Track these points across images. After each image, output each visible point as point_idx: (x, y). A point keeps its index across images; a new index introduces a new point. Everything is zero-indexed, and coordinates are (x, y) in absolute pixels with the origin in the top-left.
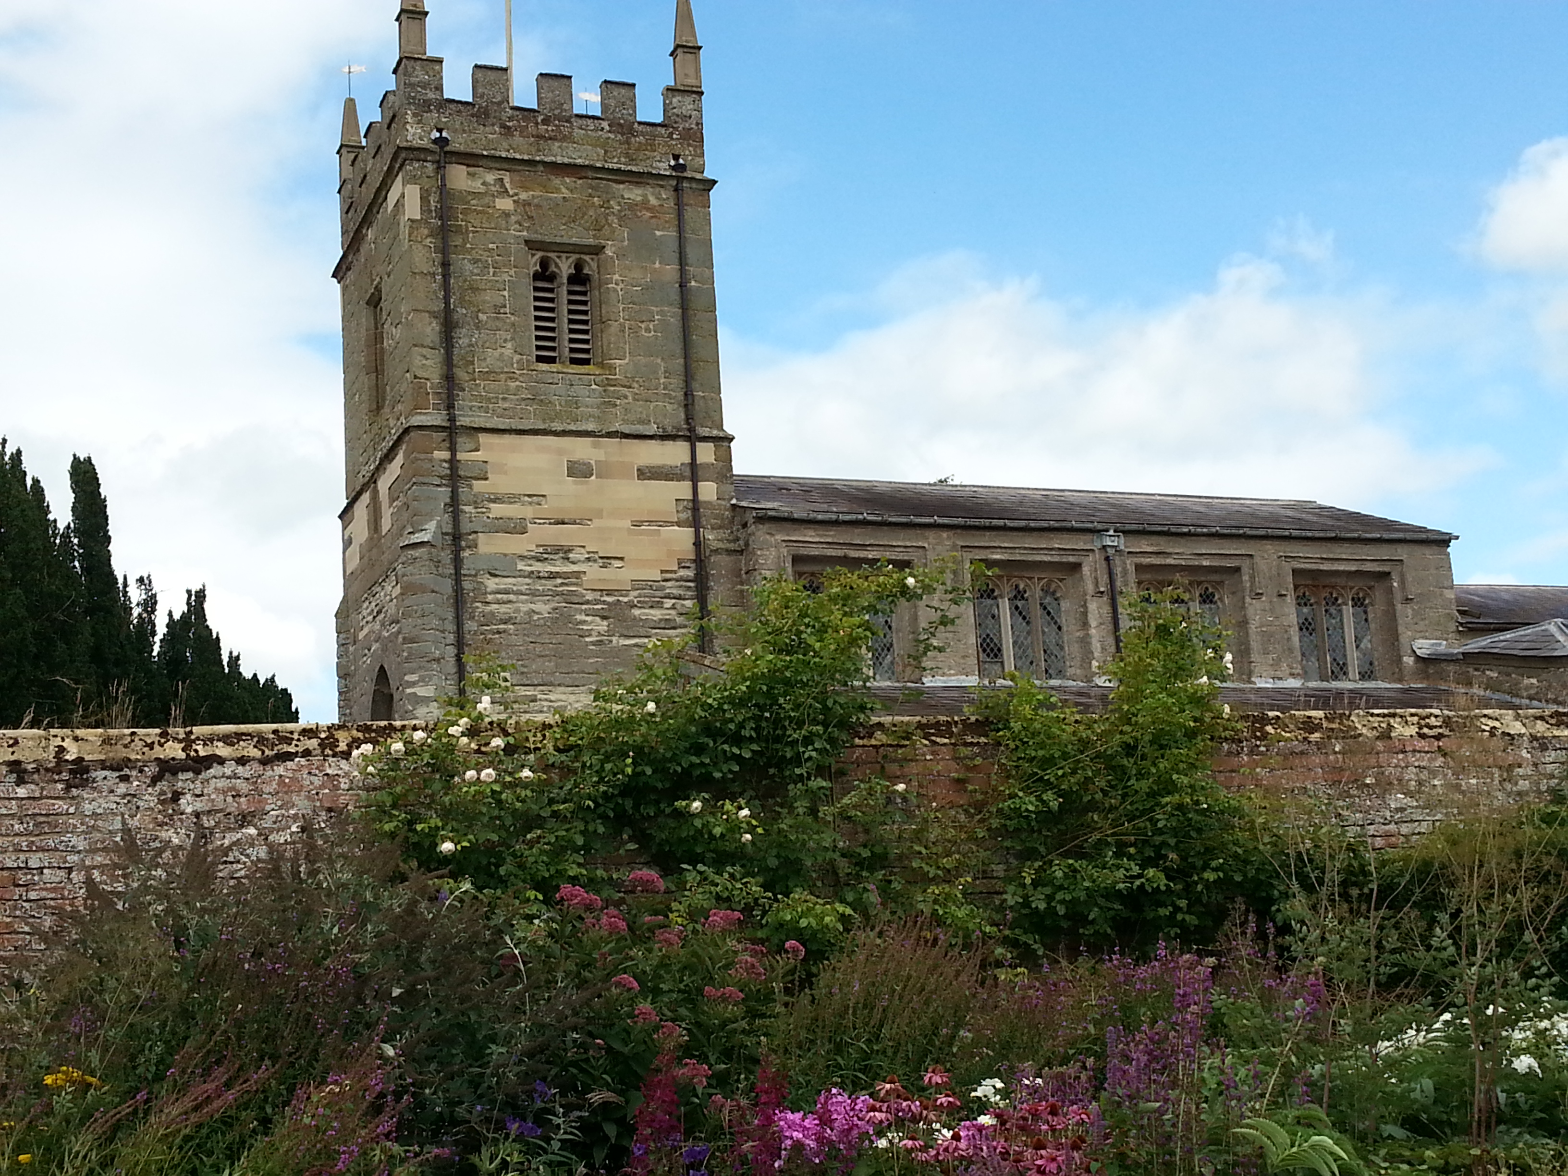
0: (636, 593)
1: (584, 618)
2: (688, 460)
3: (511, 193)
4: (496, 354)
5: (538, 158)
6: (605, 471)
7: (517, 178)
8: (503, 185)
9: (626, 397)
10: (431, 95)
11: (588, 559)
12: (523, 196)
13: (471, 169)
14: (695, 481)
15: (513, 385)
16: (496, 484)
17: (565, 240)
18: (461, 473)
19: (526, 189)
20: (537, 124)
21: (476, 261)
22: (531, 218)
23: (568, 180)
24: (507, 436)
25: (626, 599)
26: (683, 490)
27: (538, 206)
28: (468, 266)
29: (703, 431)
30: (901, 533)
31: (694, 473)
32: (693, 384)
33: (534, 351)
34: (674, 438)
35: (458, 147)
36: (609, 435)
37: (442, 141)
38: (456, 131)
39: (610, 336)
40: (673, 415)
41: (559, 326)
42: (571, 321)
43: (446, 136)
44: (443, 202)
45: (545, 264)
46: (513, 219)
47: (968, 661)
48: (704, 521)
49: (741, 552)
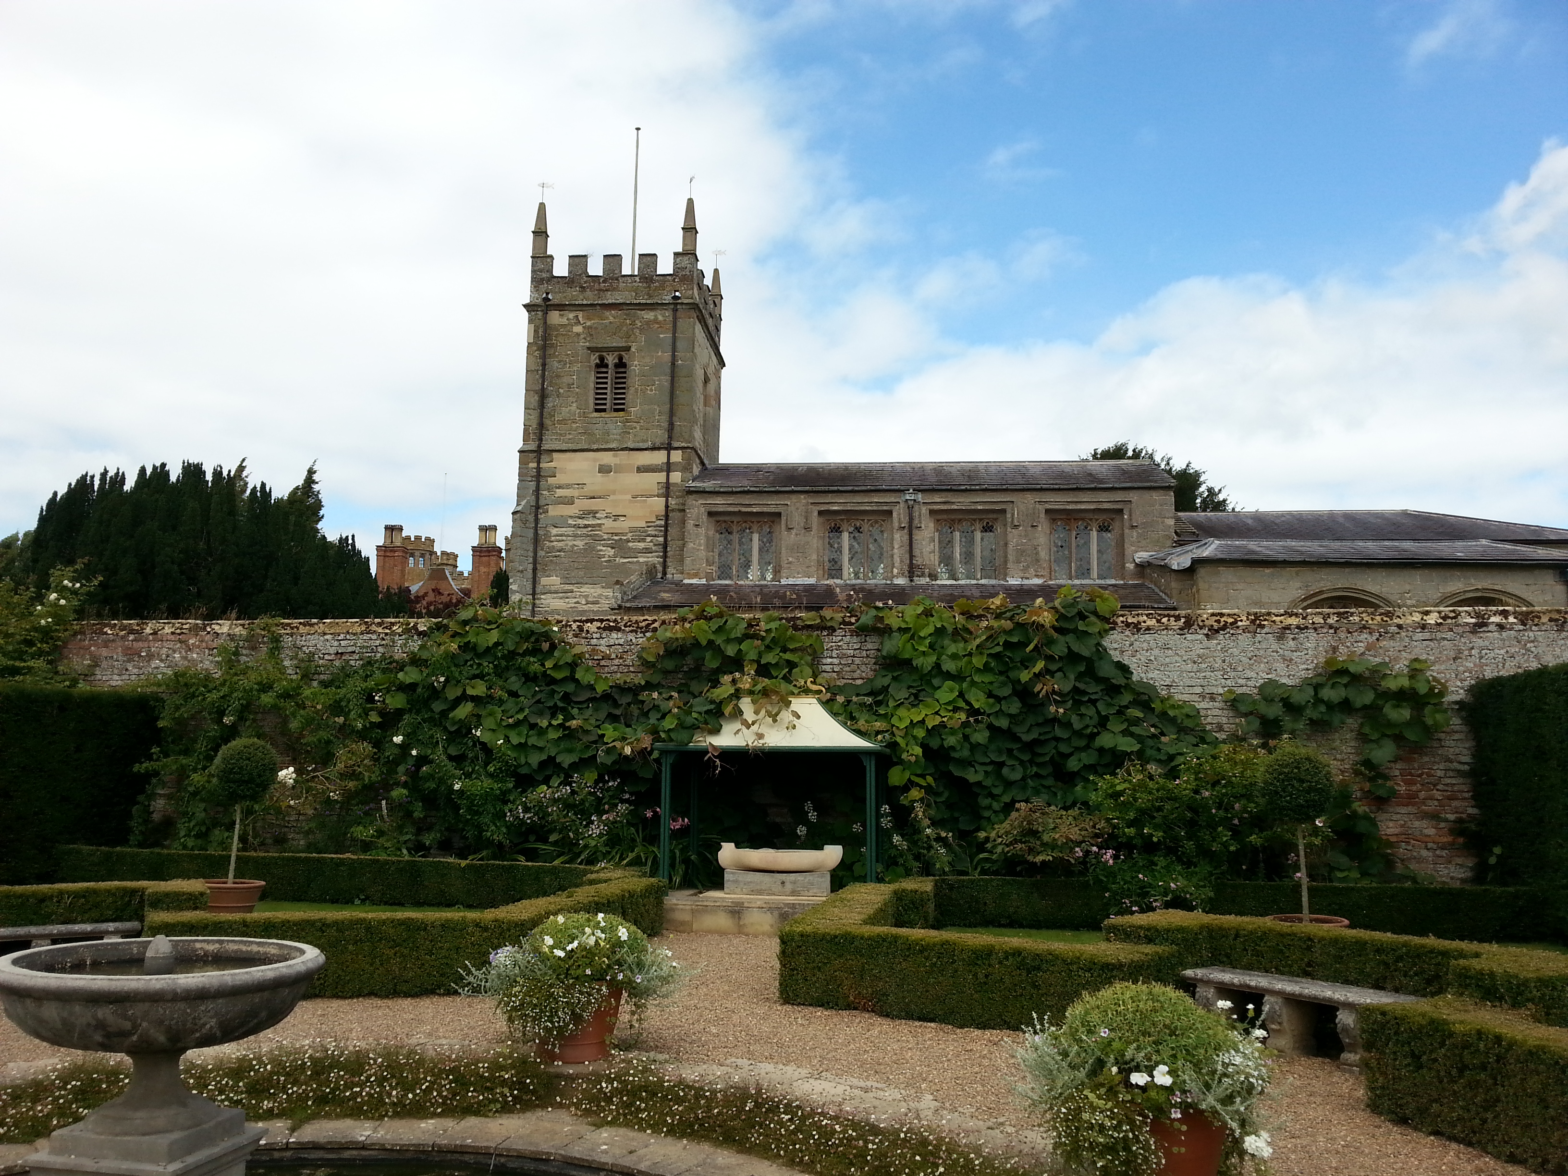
0: (631, 534)
1: (602, 548)
2: (666, 461)
3: (582, 323)
4: (567, 410)
5: (599, 302)
6: (619, 469)
7: (586, 314)
8: (577, 319)
9: (635, 428)
10: (544, 275)
11: (607, 517)
12: (589, 323)
13: (562, 312)
14: (668, 472)
15: (574, 426)
16: (561, 478)
17: (611, 345)
18: (542, 474)
19: (590, 320)
20: (600, 283)
21: (560, 362)
22: (592, 335)
23: (614, 312)
24: (568, 453)
25: (626, 537)
26: (661, 477)
27: (596, 328)
28: (556, 364)
29: (676, 444)
30: (775, 497)
31: (668, 467)
32: (674, 418)
33: (592, 406)
34: (659, 449)
35: (556, 302)
36: (622, 450)
37: (546, 299)
38: (556, 293)
39: (630, 395)
40: (660, 436)
41: (608, 391)
42: (616, 389)
43: (550, 296)
44: (545, 331)
45: (602, 359)
46: (582, 336)
47: (810, 569)
48: (672, 494)
49: (684, 511)
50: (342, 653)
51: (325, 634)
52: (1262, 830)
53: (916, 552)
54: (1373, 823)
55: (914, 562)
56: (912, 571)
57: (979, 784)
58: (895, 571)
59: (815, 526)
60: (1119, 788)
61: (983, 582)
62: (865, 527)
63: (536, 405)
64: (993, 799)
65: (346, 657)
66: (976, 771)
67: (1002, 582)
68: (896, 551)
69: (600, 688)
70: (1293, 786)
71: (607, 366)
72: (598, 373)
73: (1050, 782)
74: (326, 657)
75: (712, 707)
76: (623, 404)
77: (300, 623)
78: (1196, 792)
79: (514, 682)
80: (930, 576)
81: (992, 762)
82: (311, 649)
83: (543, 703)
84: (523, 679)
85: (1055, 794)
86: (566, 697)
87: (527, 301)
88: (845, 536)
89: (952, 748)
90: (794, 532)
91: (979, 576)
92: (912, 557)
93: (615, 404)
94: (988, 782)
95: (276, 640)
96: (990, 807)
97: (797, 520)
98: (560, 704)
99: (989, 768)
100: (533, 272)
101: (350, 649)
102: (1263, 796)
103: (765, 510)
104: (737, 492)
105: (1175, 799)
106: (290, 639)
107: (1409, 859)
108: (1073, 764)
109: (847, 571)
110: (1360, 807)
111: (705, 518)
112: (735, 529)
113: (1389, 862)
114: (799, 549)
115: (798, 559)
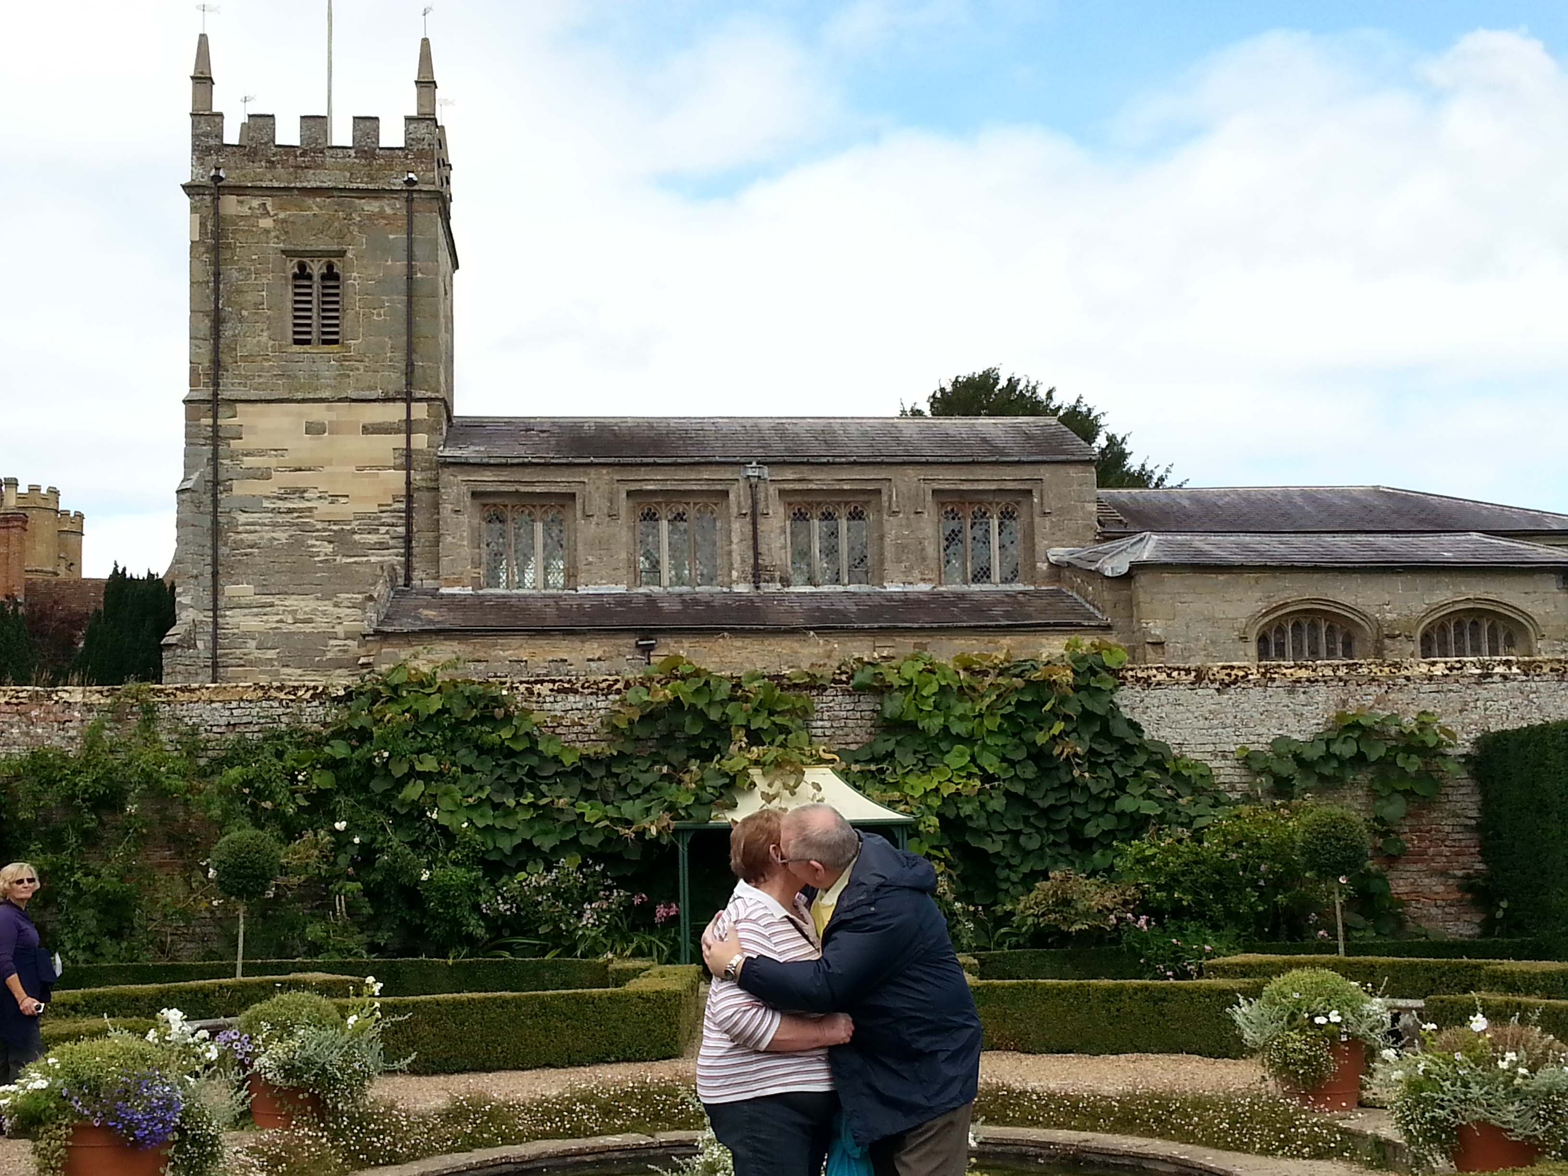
0: (357, 522)
1: (314, 542)
2: (404, 417)
3: (272, 213)
4: (255, 341)
5: (293, 185)
6: (336, 429)
7: (276, 202)
8: (265, 209)
9: (358, 369)
10: (212, 142)
11: (320, 497)
12: (282, 215)
13: (241, 198)
14: (409, 433)
15: (266, 364)
16: (248, 442)
17: (314, 248)
18: (220, 434)
19: (284, 210)
20: (296, 157)
21: (240, 270)
22: (287, 233)
23: (318, 200)
24: (259, 405)
25: (348, 528)
26: (399, 440)
27: (293, 223)
28: (235, 274)
29: (418, 394)
30: (566, 471)
31: (409, 427)
32: (414, 356)
33: (290, 336)
34: (394, 400)
35: (230, 182)
36: (340, 400)
37: (217, 178)
38: (230, 169)
39: (348, 321)
40: (396, 381)
41: (314, 314)
42: (324, 310)
43: (222, 174)
44: (217, 225)
45: (302, 266)
46: (273, 234)
47: (618, 572)
48: (415, 465)
49: (437, 489)
50: (235, 725)
51: (212, 702)
52: (1285, 891)
53: (762, 548)
54: (1384, 879)
55: (760, 561)
56: (758, 574)
57: (998, 854)
58: (735, 574)
59: (623, 513)
60: (1147, 853)
61: (852, 588)
62: (692, 513)
63: (207, 332)
64: (1011, 870)
65: (242, 729)
66: (993, 841)
67: (878, 589)
68: (734, 547)
69: (569, 760)
70: (1331, 844)
71: (310, 277)
72: (296, 286)
73: (1067, 850)
74: (215, 729)
75: (727, 781)
76: (337, 333)
77: (177, 689)
78: (1224, 854)
79: (467, 756)
80: (782, 580)
81: (1009, 831)
82: (194, 720)
83: (504, 779)
84: (476, 753)
85: (1074, 863)
86: (531, 772)
87: (187, 180)
88: (664, 525)
89: (970, 817)
90: (594, 520)
91: (846, 581)
92: (757, 554)
93: (324, 333)
94: (1006, 853)
95: (149, 710)
96: (1007, 879)
97: (598, 503)
98: (527, 780)
99: (1007, 838)
100: (195, 136)
101: (245, 720)
102: (1303, 855)
103: (553, 489)
104: (512, 465)
105: (1204, 862)
106: (168, 708)
107: (1420, 917)
108: (1091, 831)
109: (667, 573)
110: (1371, 865)
111: (468, 500)
112: (509, 515)
113: (1400, 922)
114: (602, 544)
115: (600, 558)
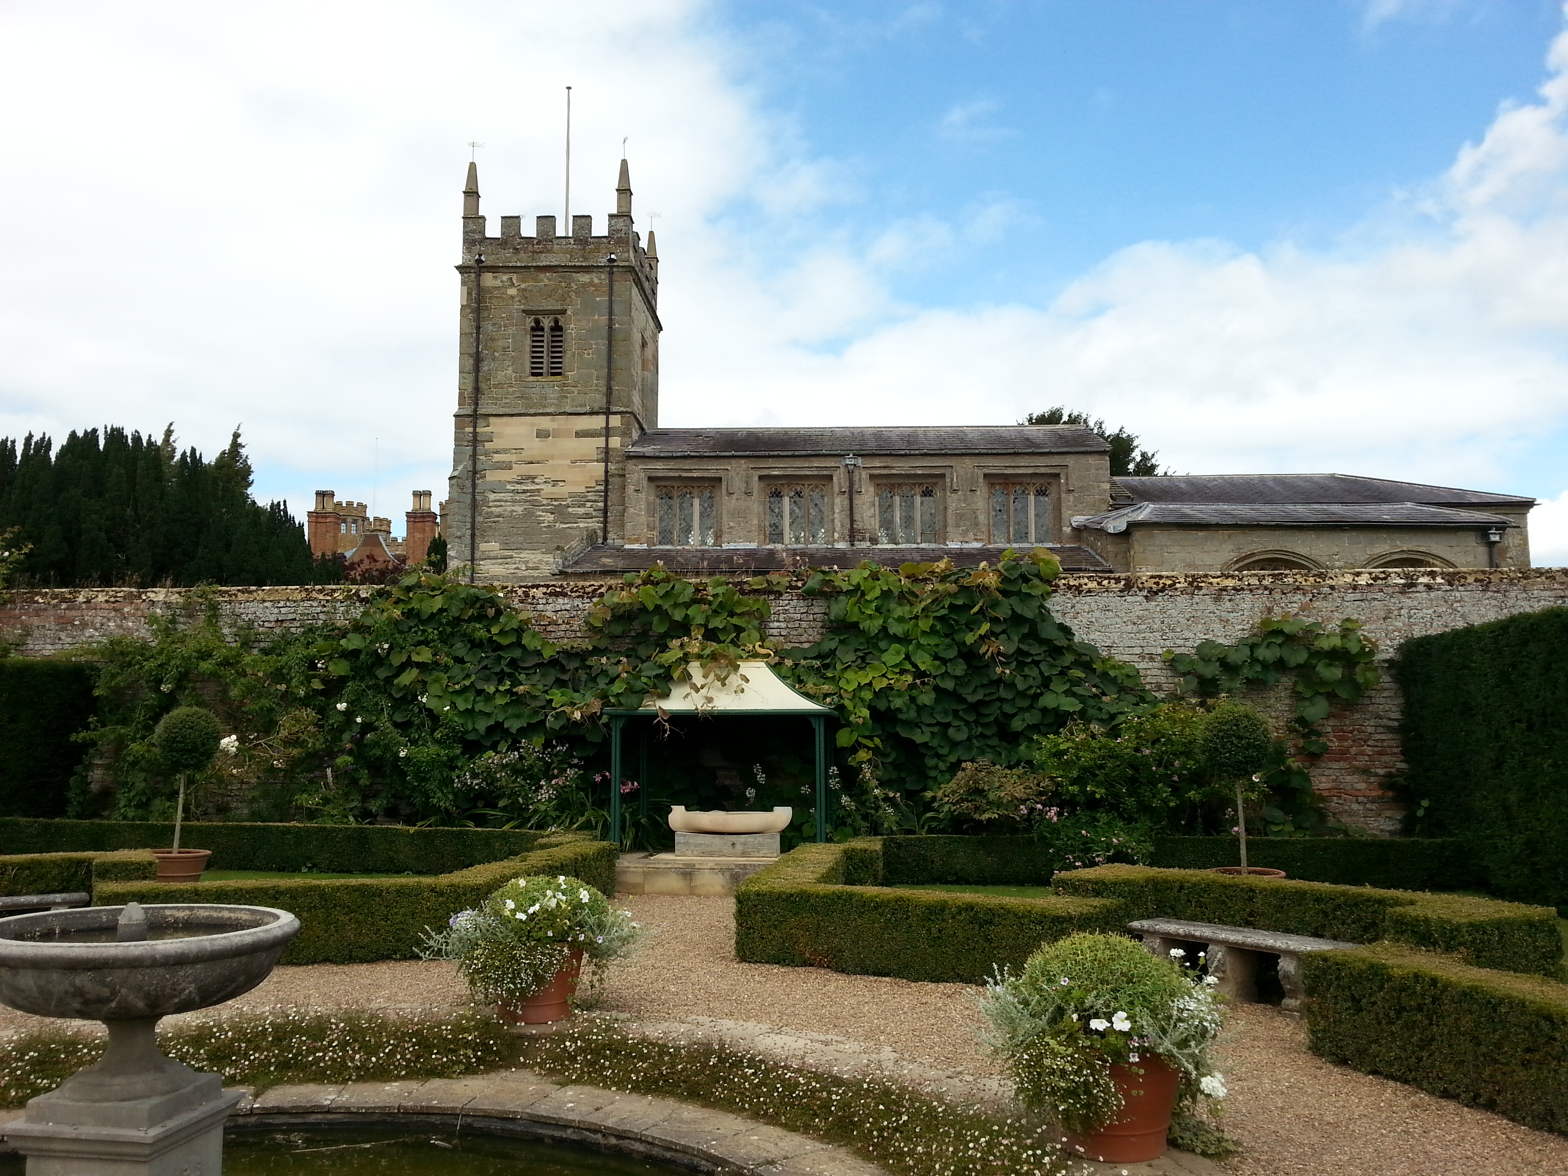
0: (571, 499)
1: (541, 513)
2: (604, 426)
3: (516, 285)
4: (503, 374)
5: (533, 264)
6: (557, 434)
7: (520, 276)
8: (511, 281)
9: (573, 393)
10: (477, 237)
11: (545, 482)
12: (523, 286)
13: (496, 275)
14: (607, 436)
15: (510, 390)
16: (497, 443)
17: (544, 308)
18: (478, 438)
19: (524, 282)
20: (534, 245)
21: (494, 324)
22: (527, 298)
23: (547, 274)
24: (505, 418)
25: (565, 503)
26: (601, 442)
27: (531, 291)
28: (490, 328)
29: (614, 409)
30: (715, 461)
31: (607, 432)
32: (612, 382)
33: (528, 370)
34: (597, 413)
35: (489, 263)
36: (560, 414)
37: (479, 261)
38: (488, 254)
39: (567, 359)
40: (599, 401)
41: (545, 355)
42: (552, 352)
43: (483, 258)
44: (479, 294)
45: (537, 322)
46: (517, 299)
47: (752, 534)
48: (611, 459)
49: (624, 475)
50: (282, 621)
51: (264, 601)
52: (1200, 786)
53: (857, 516)
54: (1307, 778)
55: (855, 525)
56: (853, 535)
57: (925, 744)
58: (836, 535)
59: (755, 491)
60: (1062, 747)
61: (923, 546)
62: (806, 492)
63: (471, 368)
64: (939, 759)
65: (287, 624)
66: (922, 732)
67: (943, 546)
68: (836, 515)
69: (547, 653)
70: (1232, 743)
71: (542, 329)
72: (534, 336)
73: (994, 742)
74: (266, 624)
76: (560, 368)
77: (239, 591)
78: (1137, 750)
79: (460, 648)
80: (871, 540)
81: (938, 723)
82: (250, 616)
83: (488, 669)
84: (469, 646)
85: (1000, 754)
86: (513, 663)
87: (460, 263)
88: (786, 501)
89: (899, 710)
90: (734, 497)
91: (919, 540)
92: (852, 520)
93: (552, 368)
94: (935, 743)
95: (214, 608)
96: (936, 767)
97: (738, 484)
98: (507, 670)
99: (936, 729)
100: (465, 233)
101: (290, 617)
102: (1203, 753)
103: (706, 474)
104: (677, 457)
105: (1116, 757)
106: (229, 606)
107: (1341, 812)
108: (1017, 724)
109: (788, 535)
110: (1294, 763)
111: (645, 482)
112: (675, 493)
113: (1322, 816)
114: (740, 514)
115: (739, 523)
